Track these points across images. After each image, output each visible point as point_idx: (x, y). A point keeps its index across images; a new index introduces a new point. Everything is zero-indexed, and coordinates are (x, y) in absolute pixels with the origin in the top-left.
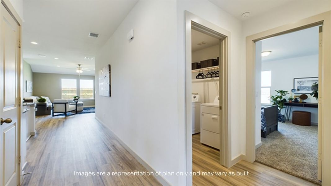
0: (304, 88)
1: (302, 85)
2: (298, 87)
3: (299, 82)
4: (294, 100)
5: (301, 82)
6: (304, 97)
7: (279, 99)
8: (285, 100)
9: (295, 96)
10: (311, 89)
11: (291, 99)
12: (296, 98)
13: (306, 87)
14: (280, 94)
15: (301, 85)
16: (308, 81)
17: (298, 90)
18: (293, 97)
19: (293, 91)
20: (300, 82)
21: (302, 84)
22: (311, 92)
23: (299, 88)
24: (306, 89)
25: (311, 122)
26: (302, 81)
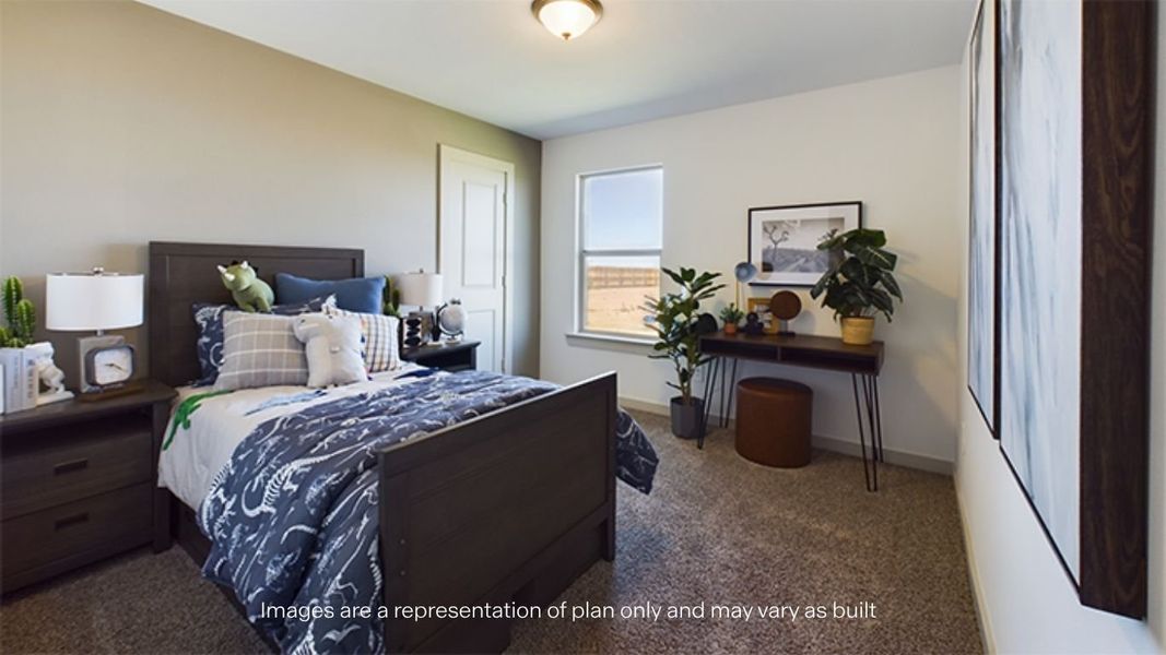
0: (791, 258)
1: (780, 246)
2: (765, 253)
3: (770, 230)
4: (743, 322)
5: (775, 225)
6: (786, 304)
7: (681, 318)
8: (707, 318)
9: (751, 301)
10: (812, 264)
11: (732, 316)
12: (755, 308)
13: (796, 253)
14: (684, 292)
15: (776, 243)
16: (804, 222)
17: (767, 267)
18: (743, 308)
19: (744, 272)
20: (775, 228)
21: (781, 240)
22: (814, 278)
23: (769, 258)
24: (793, 266)
25: (814, 433)
26: (781, 222)
